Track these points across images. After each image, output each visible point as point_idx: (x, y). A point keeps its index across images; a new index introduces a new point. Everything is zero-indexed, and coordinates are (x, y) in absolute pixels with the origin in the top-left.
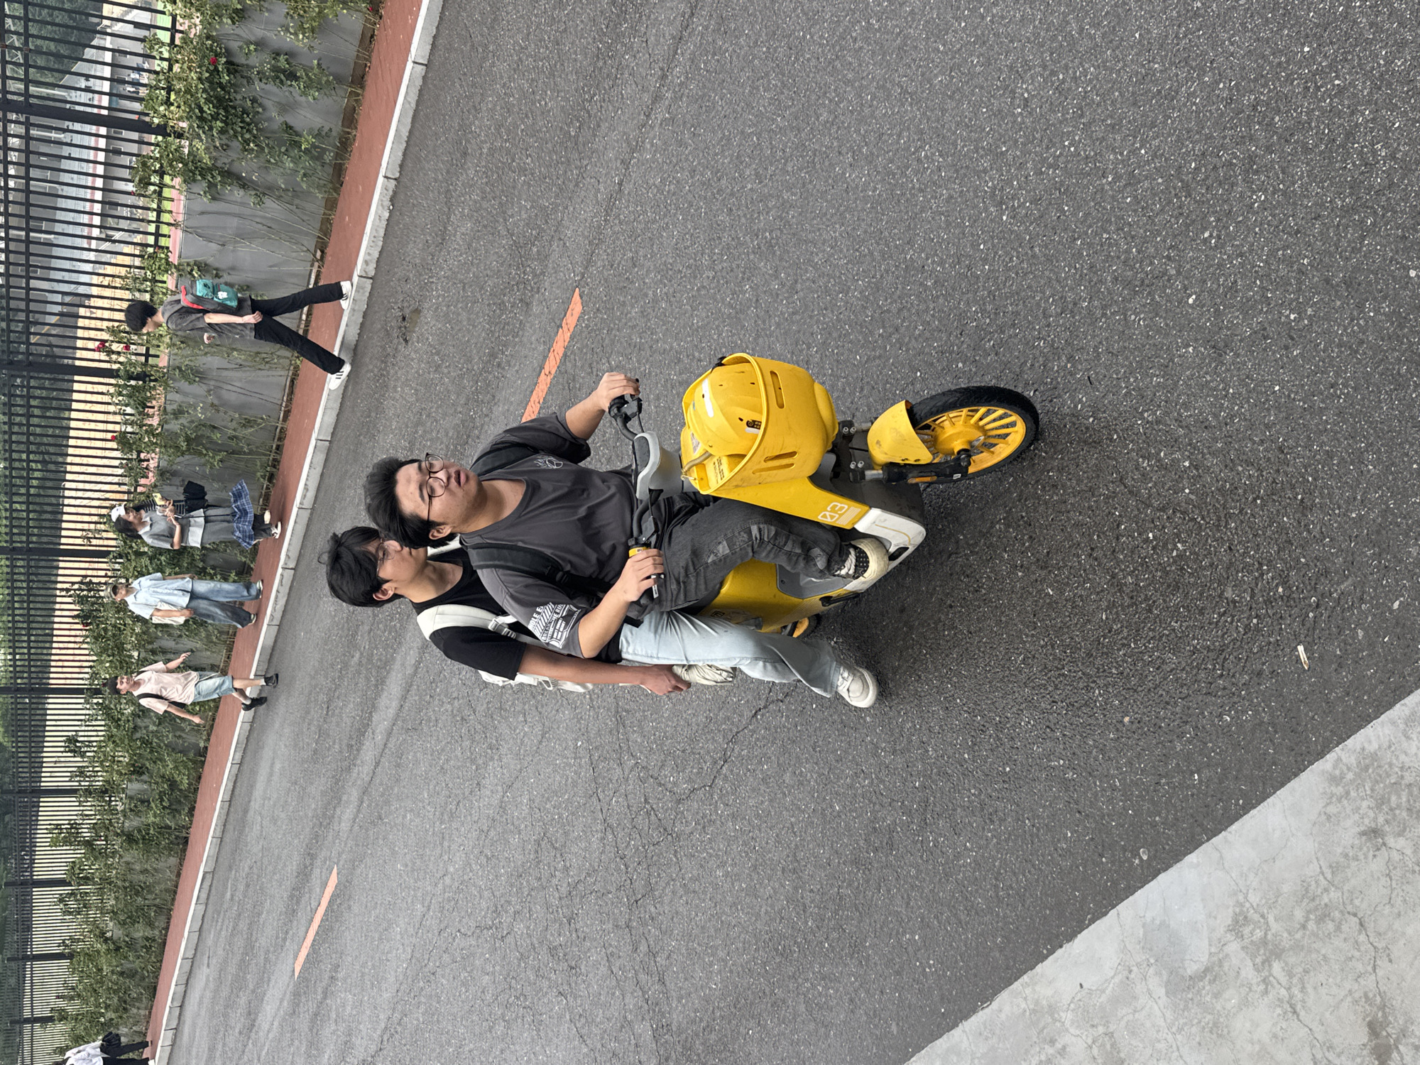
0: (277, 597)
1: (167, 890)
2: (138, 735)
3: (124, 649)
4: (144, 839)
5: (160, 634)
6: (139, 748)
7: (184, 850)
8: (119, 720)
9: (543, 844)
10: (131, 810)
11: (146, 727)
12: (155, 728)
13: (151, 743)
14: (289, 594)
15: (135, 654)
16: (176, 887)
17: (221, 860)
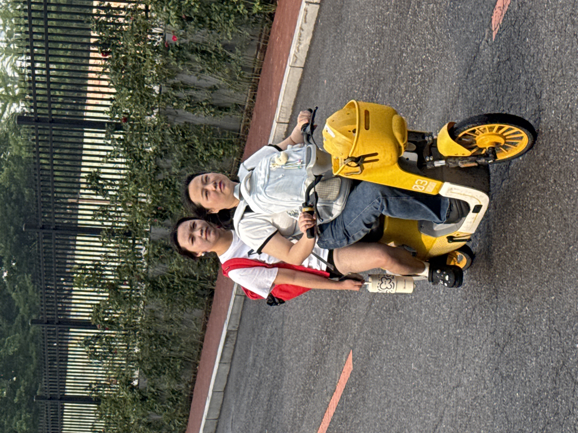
0: (300, 35)
1: (193, 344)
2: (160, 177)
3: (144, 82)
4: (168, 287)
5: (180, 67)
6: (162, 190)
7: (210, 303)
8: (141, 158)
9: (562, 373)
10: (155, 256)
11: (169, 169)
12: (178, 171)
13: (174, 186)
14: (314, 32)
15: (156, 88)
16: (203, 340)
17: (244, 319)
